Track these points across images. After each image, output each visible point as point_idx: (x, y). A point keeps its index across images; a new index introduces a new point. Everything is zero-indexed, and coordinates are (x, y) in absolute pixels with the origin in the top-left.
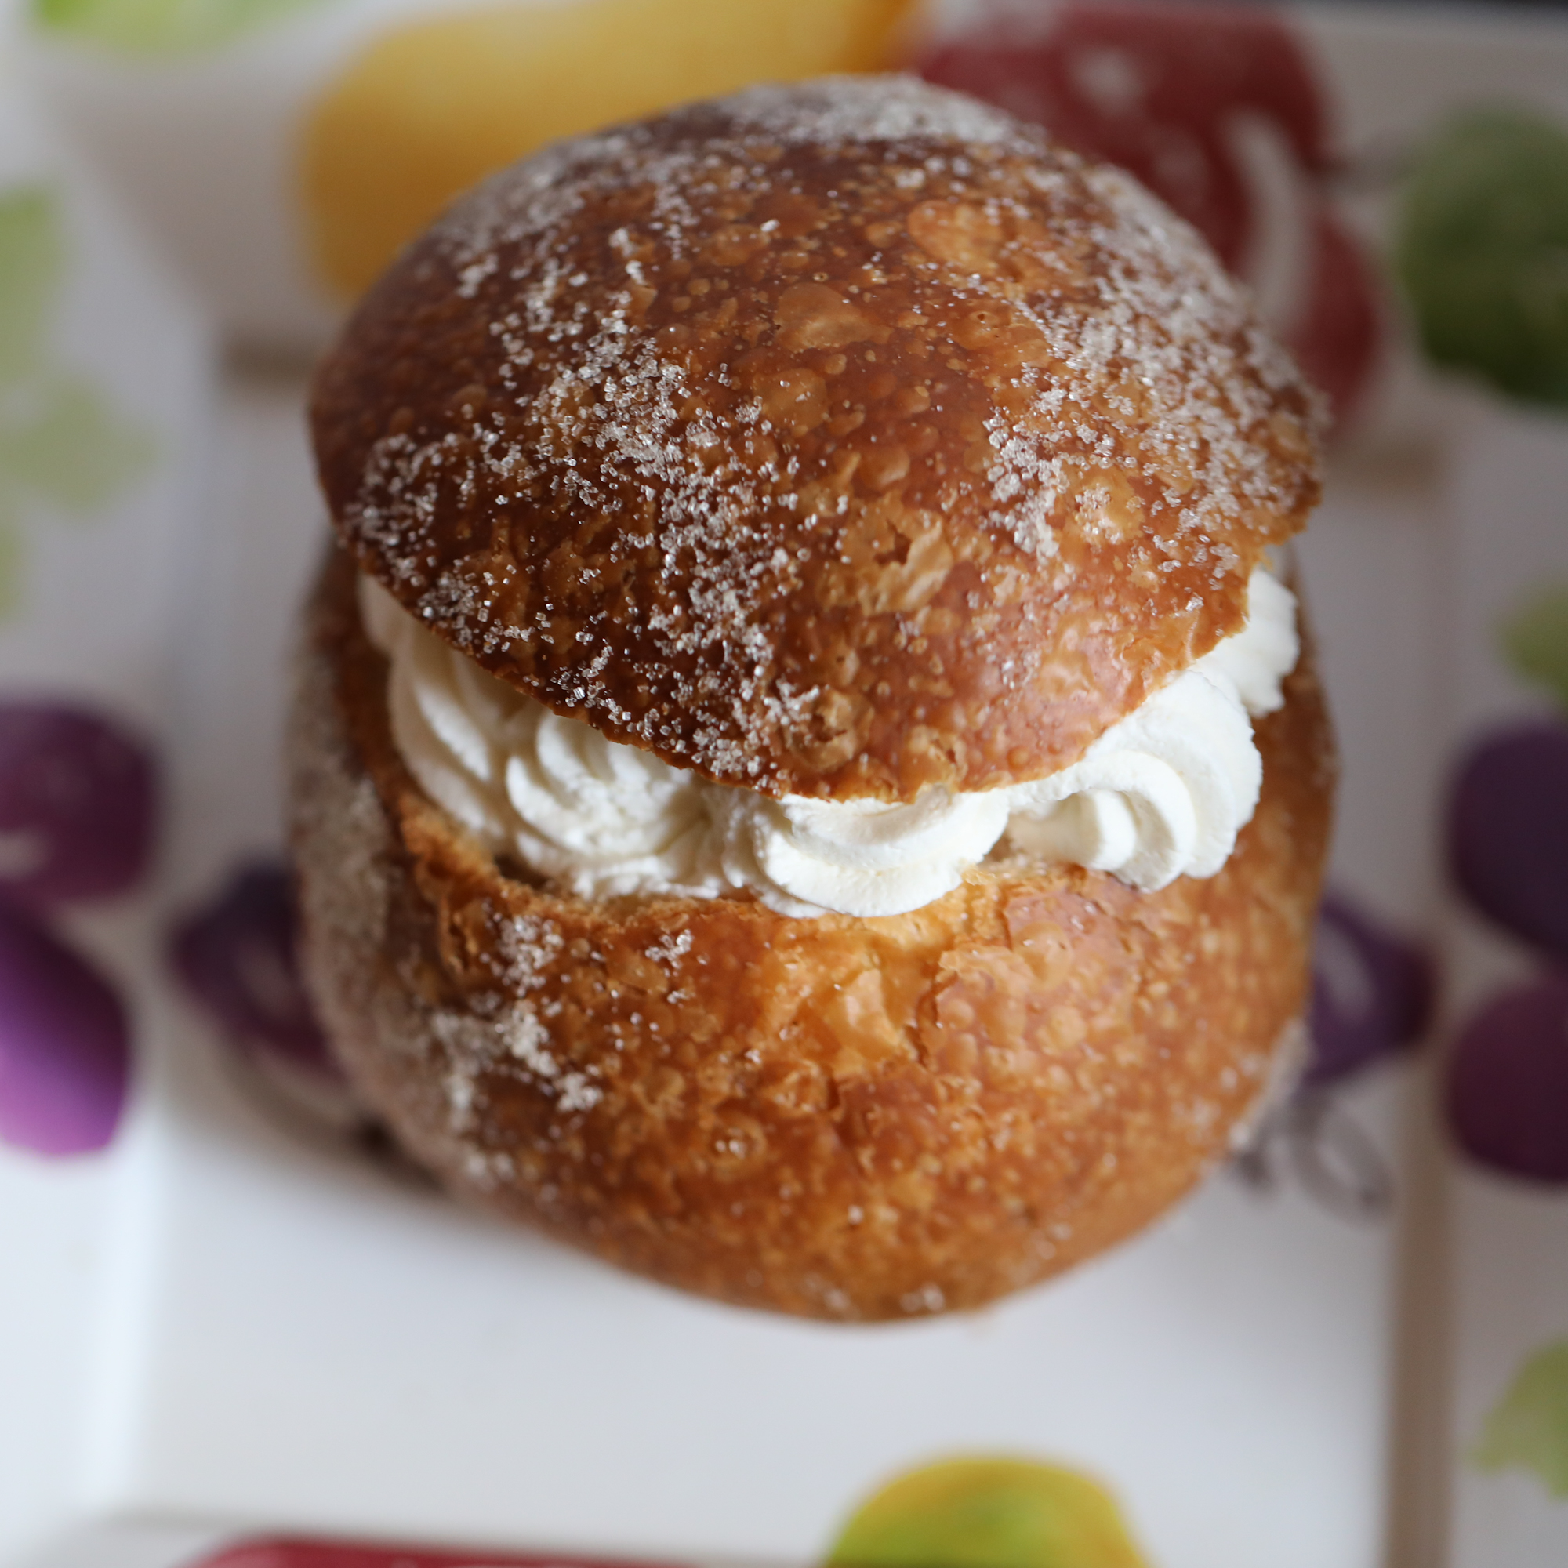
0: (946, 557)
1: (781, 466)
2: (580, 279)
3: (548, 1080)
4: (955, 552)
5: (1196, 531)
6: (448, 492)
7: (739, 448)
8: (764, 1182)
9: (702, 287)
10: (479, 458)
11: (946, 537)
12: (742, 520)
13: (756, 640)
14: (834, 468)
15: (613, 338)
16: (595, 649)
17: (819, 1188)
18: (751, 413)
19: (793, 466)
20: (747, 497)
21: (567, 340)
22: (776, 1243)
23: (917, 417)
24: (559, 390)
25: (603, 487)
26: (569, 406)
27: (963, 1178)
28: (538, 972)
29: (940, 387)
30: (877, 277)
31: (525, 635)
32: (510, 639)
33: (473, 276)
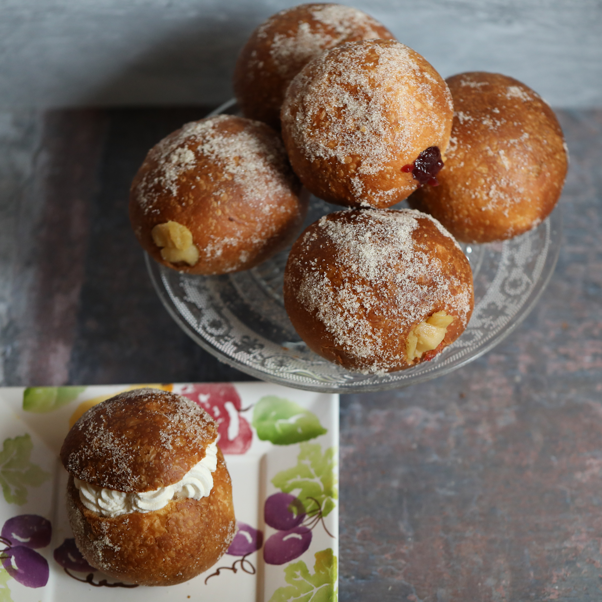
0: (156, 452)
1: (129, 444)
2: (96, 424)
3: (112, 547)
4: (157, 451)
5: (195, 443)
6: (81, 459)
7: (122, 442)
8: (148, 557)
9: (114, 421)
10: (84, 453)
11: (155, 449)
12: (124, 453)
13: (129, 470)
14: (137, 442)
15: (102, 431)
16: (106, 477)
17: (157, 556)
18: (124, 437)
19: (131, 443)
20: (124, 449)
21: (95, 432)
22: (153, 568)
23: (149, 433)
24: (95, 440)
25: (103, 452)
26: (96, 442)
27: (179, 551)
28: (107, 530)
29: (152, 428)
30: (141, 414)
31: (95, 477)
32: (93, 479)
33: (81, 427)
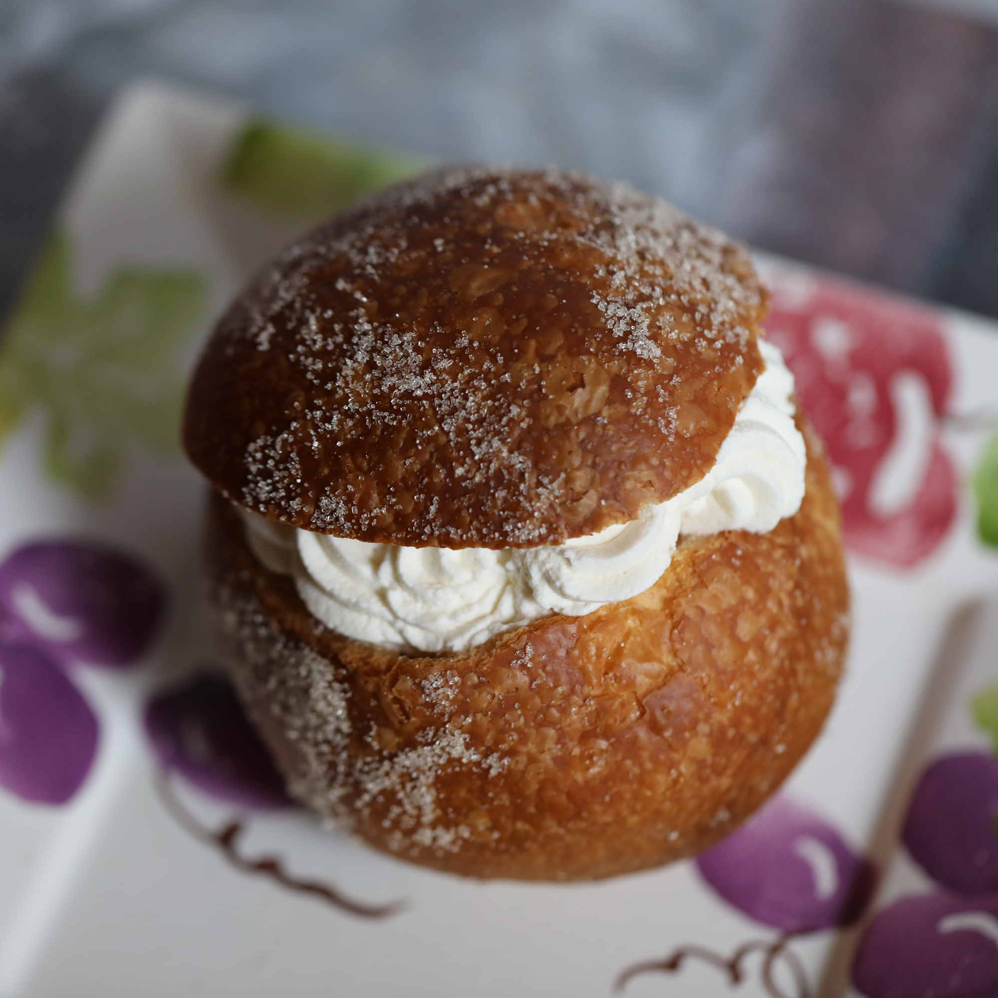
0: (605, 376)
1: (494, 360)
2: (329, 313)
3: (478, 764)
4: (608, 371)
5: (723, 323)
6: (305, 453)
7: (465, 360)
8: (615, 774)
9: (403, 290)
10: (316, 428)
11: (600, 365)
12: (485, 398)
13: (519, 461)
14: (523, 352)
15: (365, 334)
16: (429, 500)
17: (649, 765)
18: (464, 342)
19: (500, 359)
20: (484, 385)
21: (338, 346)
22: (633, 811)
23: (555, 310)
24: (348, 371)
25: (397, 412)
26: (358, 377)
27: (722, 730)
28: (453, 702)
29: (559, 291)
30: (496, 250)
31: (384, 511)
32: (376, 517)
33: (264, 337)
